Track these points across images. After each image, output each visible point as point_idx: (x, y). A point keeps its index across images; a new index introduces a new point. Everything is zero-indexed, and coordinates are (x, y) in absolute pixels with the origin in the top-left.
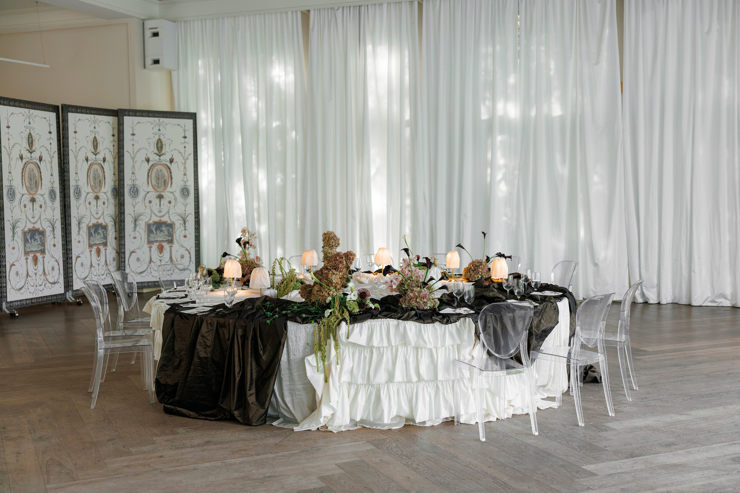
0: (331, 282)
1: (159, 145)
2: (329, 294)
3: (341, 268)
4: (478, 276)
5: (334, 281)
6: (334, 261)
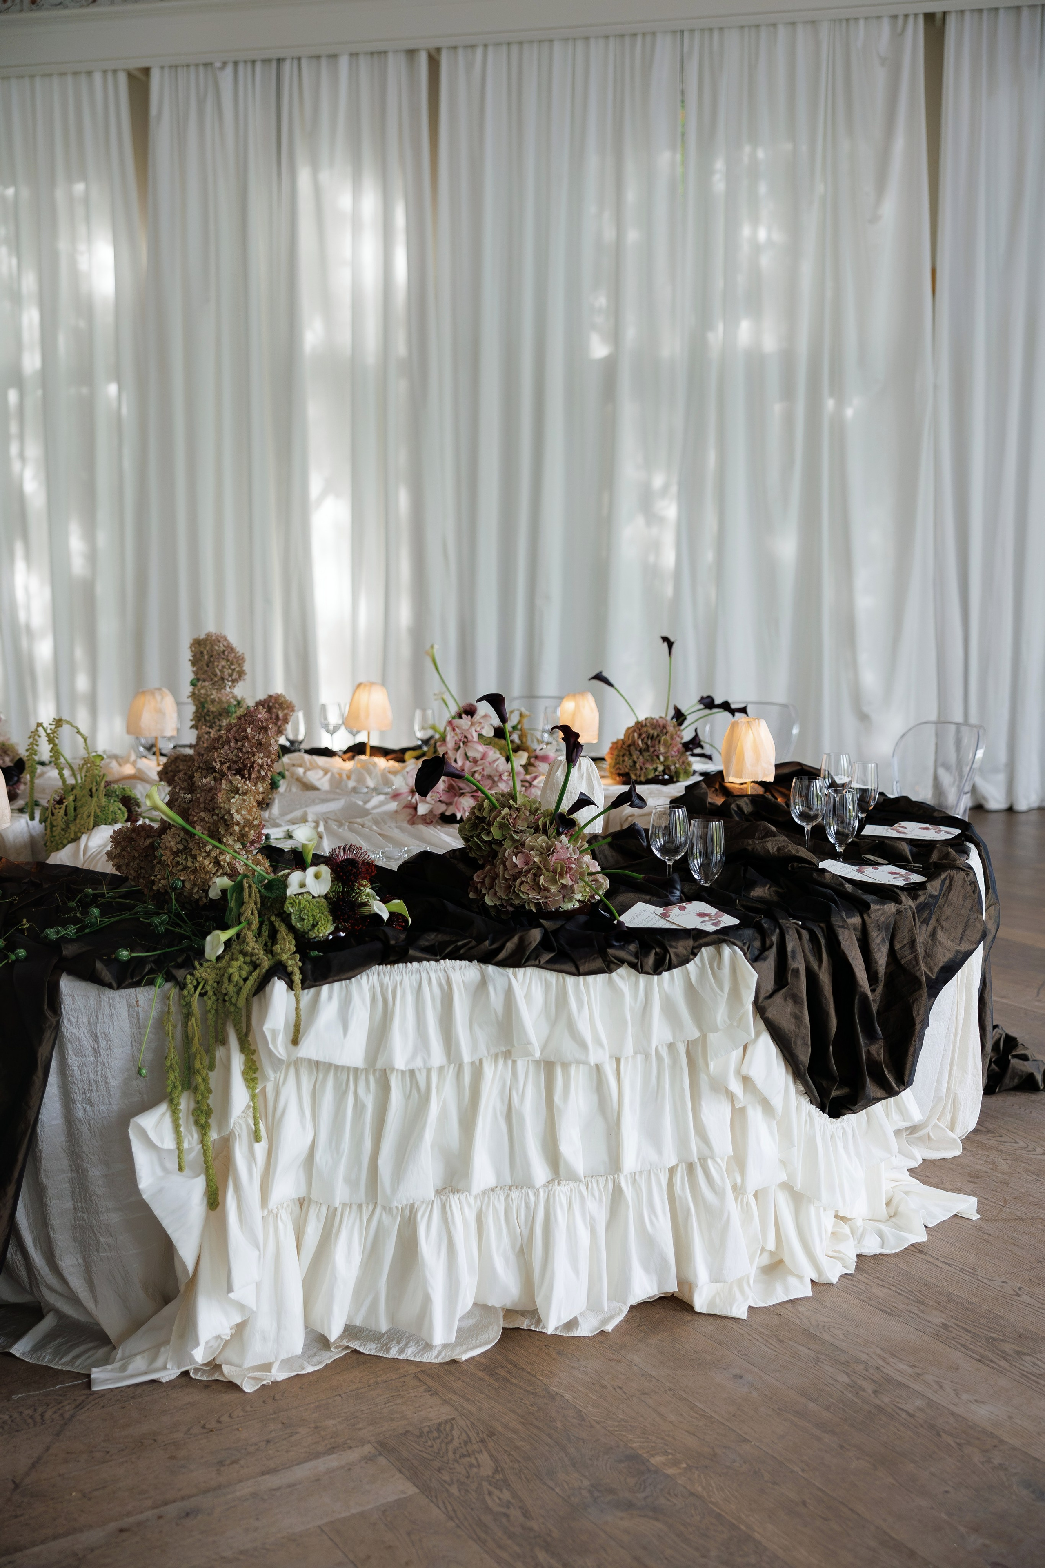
0: (225, 821)
2: (217, 863)
3: (261, 766)
4: (654, 766)
5: (237, 817)
6: (237, 741)
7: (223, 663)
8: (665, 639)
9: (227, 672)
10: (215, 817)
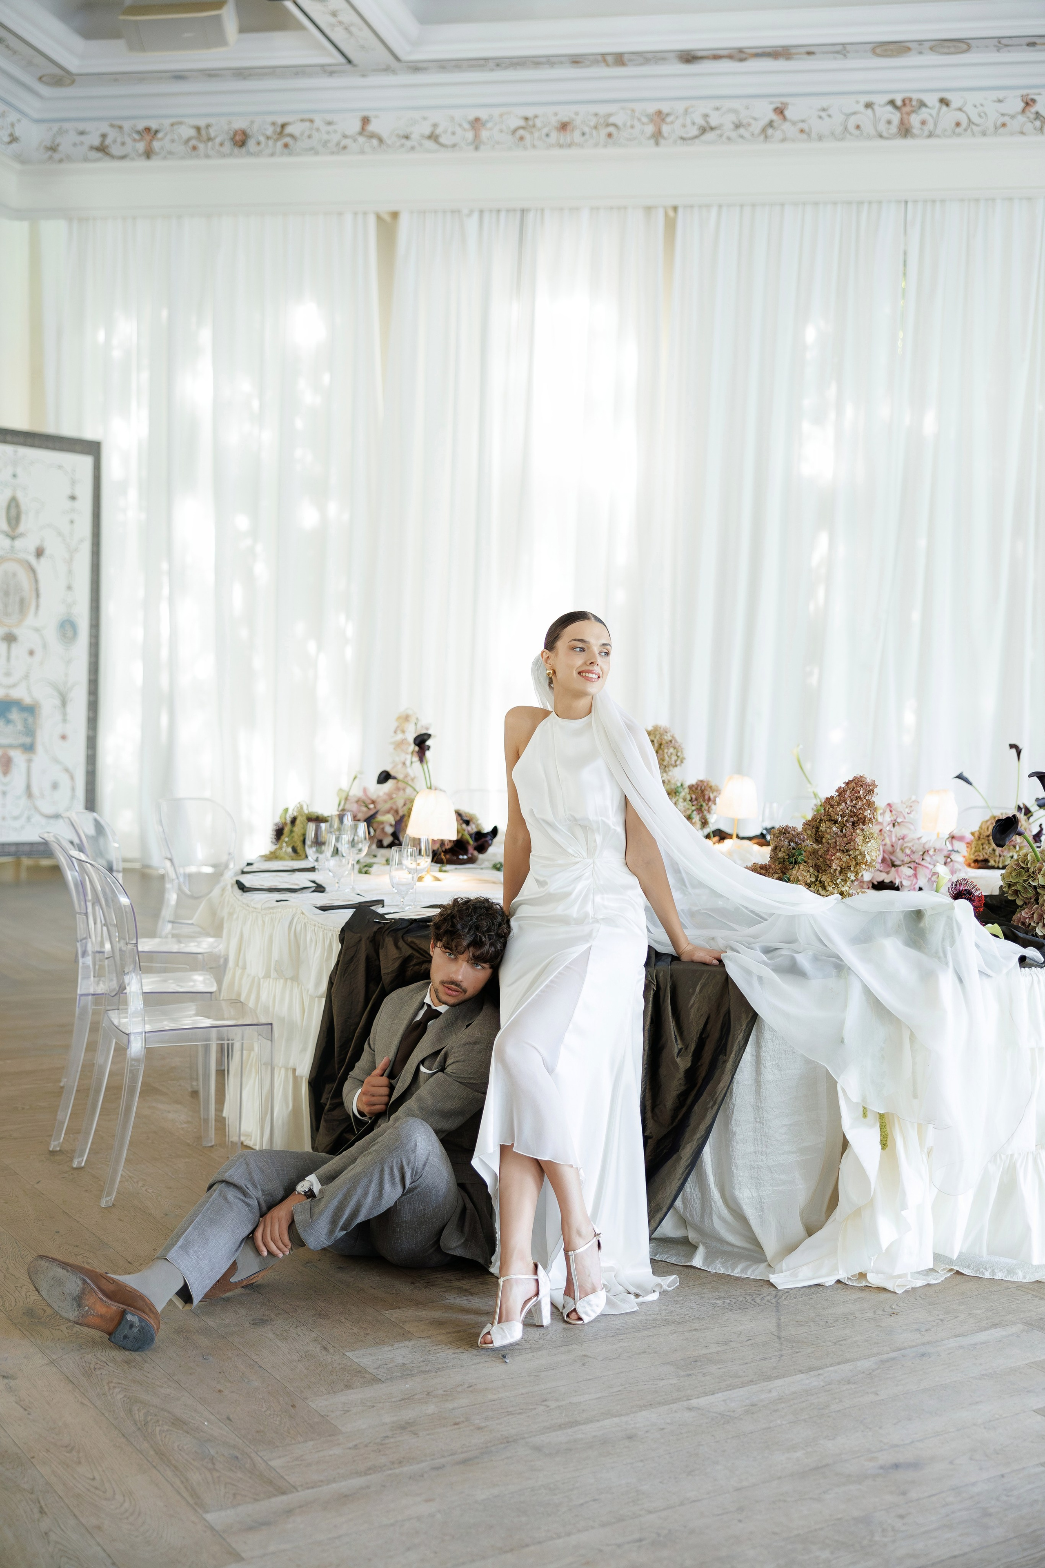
1: (13, 512)
7: (671, 750)
8: (1012, 746)
9: (674, 758)
10: (848, 857)
